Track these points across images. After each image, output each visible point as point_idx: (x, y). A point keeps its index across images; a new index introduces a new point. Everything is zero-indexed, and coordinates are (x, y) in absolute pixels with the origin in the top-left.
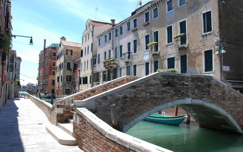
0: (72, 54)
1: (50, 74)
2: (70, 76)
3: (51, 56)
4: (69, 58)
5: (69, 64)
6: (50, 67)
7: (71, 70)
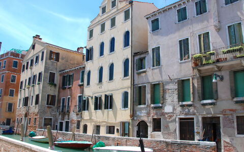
0: (57, 59)
1: (6, 94)
2: (53, 97)
3: (9, 66)
4: (52, 65)
5: (52, 76)
6: (7, 82)
7: (55, 85)
